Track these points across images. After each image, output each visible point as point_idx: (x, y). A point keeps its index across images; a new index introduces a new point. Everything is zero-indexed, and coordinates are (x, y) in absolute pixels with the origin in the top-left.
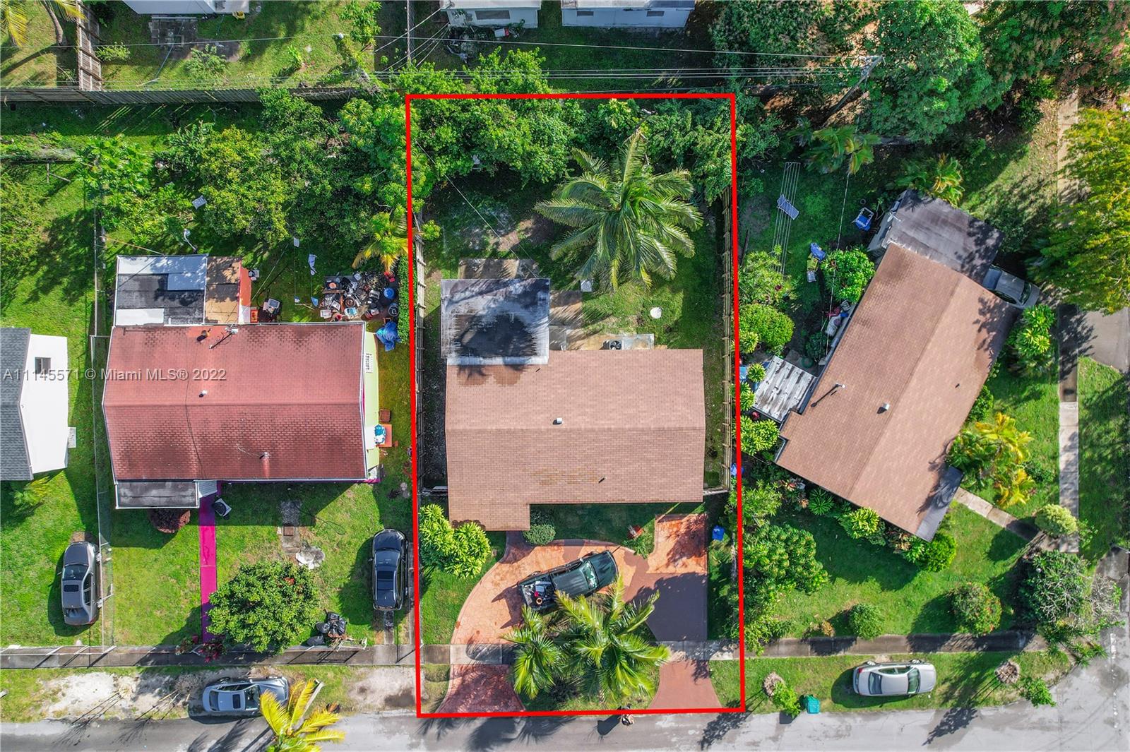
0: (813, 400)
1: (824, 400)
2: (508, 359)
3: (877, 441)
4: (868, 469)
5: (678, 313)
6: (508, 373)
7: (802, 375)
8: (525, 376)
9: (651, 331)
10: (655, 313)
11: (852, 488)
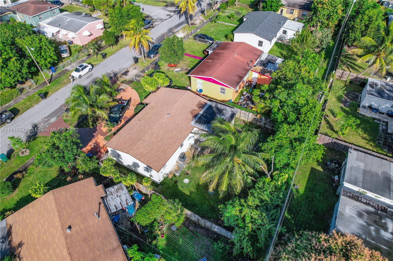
0: (102, 205)
1: (98, 208)
2: (199, 115)
3: (60, 217)
4: (54, 206)
5: (180, 188)
6: (195, 113)
7: (117, 209)
8: (191, 116)
9: (180, 176)
10: (186, 181)
11: (54, 194)
